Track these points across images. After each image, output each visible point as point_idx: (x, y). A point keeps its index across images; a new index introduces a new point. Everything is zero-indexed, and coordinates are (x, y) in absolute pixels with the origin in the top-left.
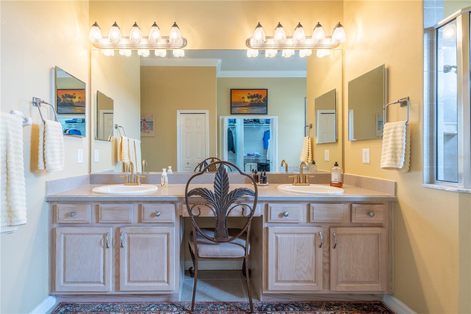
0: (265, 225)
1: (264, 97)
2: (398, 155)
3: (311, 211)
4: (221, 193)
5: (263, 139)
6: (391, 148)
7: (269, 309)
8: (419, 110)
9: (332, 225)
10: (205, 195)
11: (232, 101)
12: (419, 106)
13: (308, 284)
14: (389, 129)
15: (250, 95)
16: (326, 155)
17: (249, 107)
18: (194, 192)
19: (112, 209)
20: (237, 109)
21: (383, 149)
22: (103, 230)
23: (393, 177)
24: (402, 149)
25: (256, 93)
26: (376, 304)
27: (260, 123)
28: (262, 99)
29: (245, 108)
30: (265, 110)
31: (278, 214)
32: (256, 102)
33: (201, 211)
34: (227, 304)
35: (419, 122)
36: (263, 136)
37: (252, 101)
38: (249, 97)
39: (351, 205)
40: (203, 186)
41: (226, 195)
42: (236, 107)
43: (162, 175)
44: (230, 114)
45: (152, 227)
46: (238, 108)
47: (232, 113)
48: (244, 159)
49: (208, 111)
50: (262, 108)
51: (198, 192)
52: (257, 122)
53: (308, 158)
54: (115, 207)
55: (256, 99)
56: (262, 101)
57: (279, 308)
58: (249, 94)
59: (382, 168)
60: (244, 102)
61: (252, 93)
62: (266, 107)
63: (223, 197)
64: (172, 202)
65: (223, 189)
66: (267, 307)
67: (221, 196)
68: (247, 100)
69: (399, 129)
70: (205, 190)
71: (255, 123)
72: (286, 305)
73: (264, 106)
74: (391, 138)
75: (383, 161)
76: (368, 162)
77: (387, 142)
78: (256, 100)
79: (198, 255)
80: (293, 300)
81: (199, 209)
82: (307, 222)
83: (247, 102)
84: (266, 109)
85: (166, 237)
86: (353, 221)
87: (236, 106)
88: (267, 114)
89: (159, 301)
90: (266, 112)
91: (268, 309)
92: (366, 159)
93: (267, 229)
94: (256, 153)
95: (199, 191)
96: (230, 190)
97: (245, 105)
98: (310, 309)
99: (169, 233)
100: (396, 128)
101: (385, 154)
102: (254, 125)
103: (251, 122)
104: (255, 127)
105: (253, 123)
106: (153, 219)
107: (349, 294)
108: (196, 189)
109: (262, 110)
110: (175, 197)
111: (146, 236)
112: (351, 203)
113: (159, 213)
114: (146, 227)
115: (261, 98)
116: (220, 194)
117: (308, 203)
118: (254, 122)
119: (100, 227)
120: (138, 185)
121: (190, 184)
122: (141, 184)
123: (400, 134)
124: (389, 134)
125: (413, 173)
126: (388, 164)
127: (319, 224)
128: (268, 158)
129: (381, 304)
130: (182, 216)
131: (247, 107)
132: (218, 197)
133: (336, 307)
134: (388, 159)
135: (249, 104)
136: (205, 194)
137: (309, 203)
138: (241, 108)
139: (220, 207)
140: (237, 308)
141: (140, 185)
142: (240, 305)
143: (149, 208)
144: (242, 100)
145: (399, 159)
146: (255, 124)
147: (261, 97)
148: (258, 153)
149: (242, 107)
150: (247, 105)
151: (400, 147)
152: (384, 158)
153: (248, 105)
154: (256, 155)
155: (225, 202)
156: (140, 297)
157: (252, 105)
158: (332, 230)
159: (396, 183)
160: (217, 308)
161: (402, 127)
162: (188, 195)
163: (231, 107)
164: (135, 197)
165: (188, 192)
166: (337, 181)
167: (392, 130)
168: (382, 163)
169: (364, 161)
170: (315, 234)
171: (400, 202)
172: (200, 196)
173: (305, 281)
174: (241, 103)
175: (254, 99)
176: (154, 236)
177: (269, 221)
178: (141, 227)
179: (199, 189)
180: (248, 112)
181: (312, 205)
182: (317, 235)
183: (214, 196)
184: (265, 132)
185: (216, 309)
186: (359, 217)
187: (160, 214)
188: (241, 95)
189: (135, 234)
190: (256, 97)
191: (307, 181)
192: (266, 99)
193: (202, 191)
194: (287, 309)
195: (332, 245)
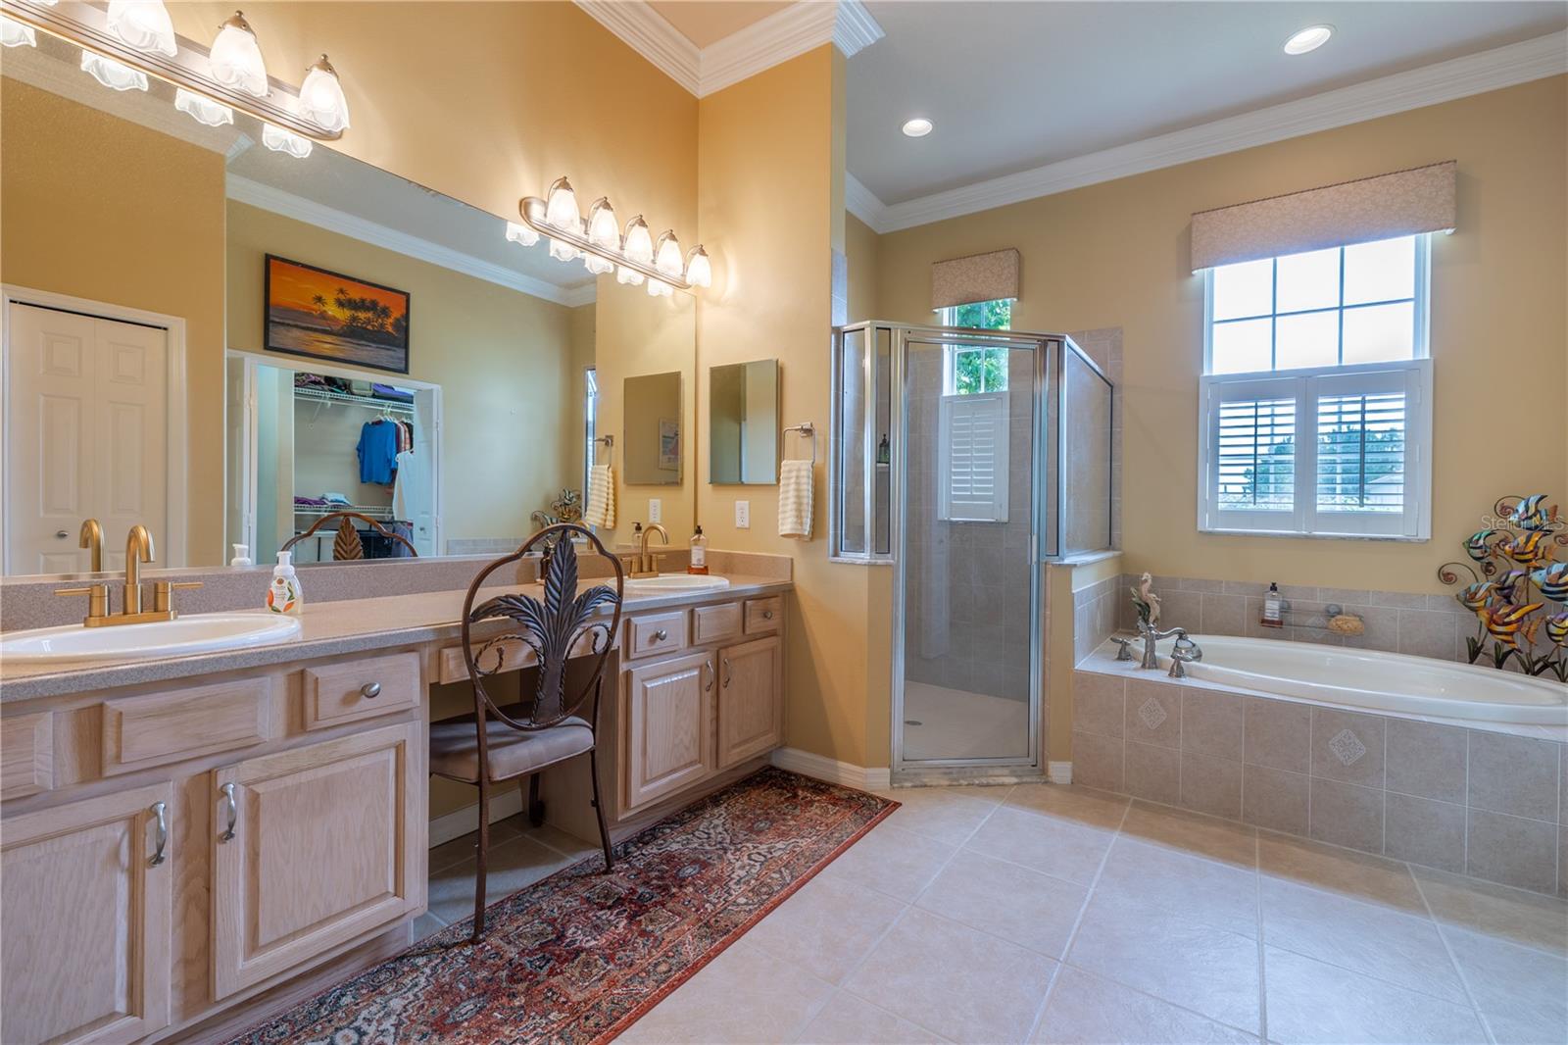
0: (623, 667)
1: (396, 314)
2: (803, 514)
3: (696, 623)
4: (559, 602)
5: (358, 449)
6: (795, 503)
7: (632, 849)
8: (825, 447)
9: (719, 645)
10: (524, 611)
11: (272, 300)
12: (825, 440)
13: (691, 769)
14: (790, 471)
15: (348, 296)
16: (651, 511)
17: (341, 335)
18: (490, 609)
19: (180, 708)
20: (290, 334)
21: (781, 503)
22: (132, 801)
23: (789, 550)
24: (808, 504)
25: (369, 295)
26: (766, 771)
27: (353, 394)
28: (391, 320)
29: (328, 338)
30: (399, 358)
31: (648, 639)
32: (369, 327)
33: (503, 657)
34: (543, 885)
35: (824, 464)
36: (359, 439)
37: (354, 319)
38: (340, 304)
39: (744, 604)
40: (515, 590)
41: (570, 607)
42: (288, 325)
43: (272, 573)
44: (262, 347)
45: (345, 738)
46: (296, 333)
47: (271, 344)
48: (296, 515)
49: (184, 320)
50: (388, 349)
51: (504, 605)
52: (339, 387)
53: (606, 515)
54: (195, 700)
55: (370, 315)
56: (390, 329)
57: (647, 838)
58: (342, 291)
59: (783, 536)
60: (321, 313)
61: (355, 293)
62: (404, 350)
63: (564, 610)
64: (408, 649)
65: (566, 591)
66: (626, 847)
67: (558, 610)
68: (332, 310)
69: (804, 473)
70: (523, 598)
71: (332, 391)
72: (654, 829)
73: (398, 346)
74: (792, 487)
75: (783, 524)
76: (747, 526)
77: (787, 492)
78: (369, 321)
79: (489, 777)
80: (660, 815)
81: (500, 652)
82: (688, 647)
83: (334, 319)
84: (403, 356)
85: (391, 755)
86: (748, 632)
87: (287, 322)
88: (407, 373)
89: (343, 976)
90: (402, 366)
91: (629, 850)
92: (742, 519)
93: (628, 674)
94: (331, 496)
95: (507, 602)
96: (578, 593)
97: (328, 328)
98: (693, 817)
99: (404, 741)
100: (799, 470)
101: (784, 512)
102: (326, 397)
103: (319, 383)
104: (329, 403)
105: (323, 390)
106: (348, 710)
107: (757, 758)
108: (499, 598)
109: (392, 357)
110: (426, 630)
111: (322, 773)
112: (744, 599)
113: (377, 687)
114: (324, 744)
115: (388, 316)
116: (557, 606)
117: (690, 608)
118: (326, 387)
119: (114, 792)
120: (167, 619)
121: (484, 589)
122: (179, 614)
123: (805, 480)
124: (789, 478)
125: (817, 542)
126: (792, 529)
127: (704, 647)
128: (395, 515)
129: (772, 768)
130: (438, 683)
131: (335, 337)
132: (552, 614)
133: (725, 797)
134: (790, 520)
135: (342, 328)
136: (524, 609)
137: (692, 608)
138: (310, 333)
139: (553, 636)
140: (570, 879)
141: (175, 618)
142: (573, 872)
143: (335, 680)
144: (315, 307)
145: (804, 520)
146: (329, 394)
147: (385, 312)
148: (341, 497)
149: (316, 330)
150: (336, 328)
151: (805, 501)
152: (783, 519)
153: (339, 328)
154: (332, 501)
155: (566, 625)
156: (269, 1001)
157: (353, 332)
158: (723, 654)
159: (792, 560)
160: (528, 901)
161: (808, 470)
162: (471, 617)
163: (267, 322)
164: (286, 650)
165: (474, 608)
166: (702, 563)
167: (794, 474)
168: (780, 528)
169: (739, 524)
170: (701, 667)
171: (797, 589)
172: (508, 617)
173: (686, 766)
174: (309, 314)
175: (362, 315)
176: (352, 764)
177: (633, 656)
178: (304, 749)
179: (507, 597)
180: (340, 355)
181: (699, 610)
182: (702, 668)
183: (544, 611)
184: (367, 424)
185: (527, 905)
186: (755, 624)
187: (379, 690)
188: (311, 287)
189: (281, 776)
190: (368, 309)
191: (654, 567)
192: (404, 324)
193: (514, 602)
194: (660, 834)
195: (722, 682)
